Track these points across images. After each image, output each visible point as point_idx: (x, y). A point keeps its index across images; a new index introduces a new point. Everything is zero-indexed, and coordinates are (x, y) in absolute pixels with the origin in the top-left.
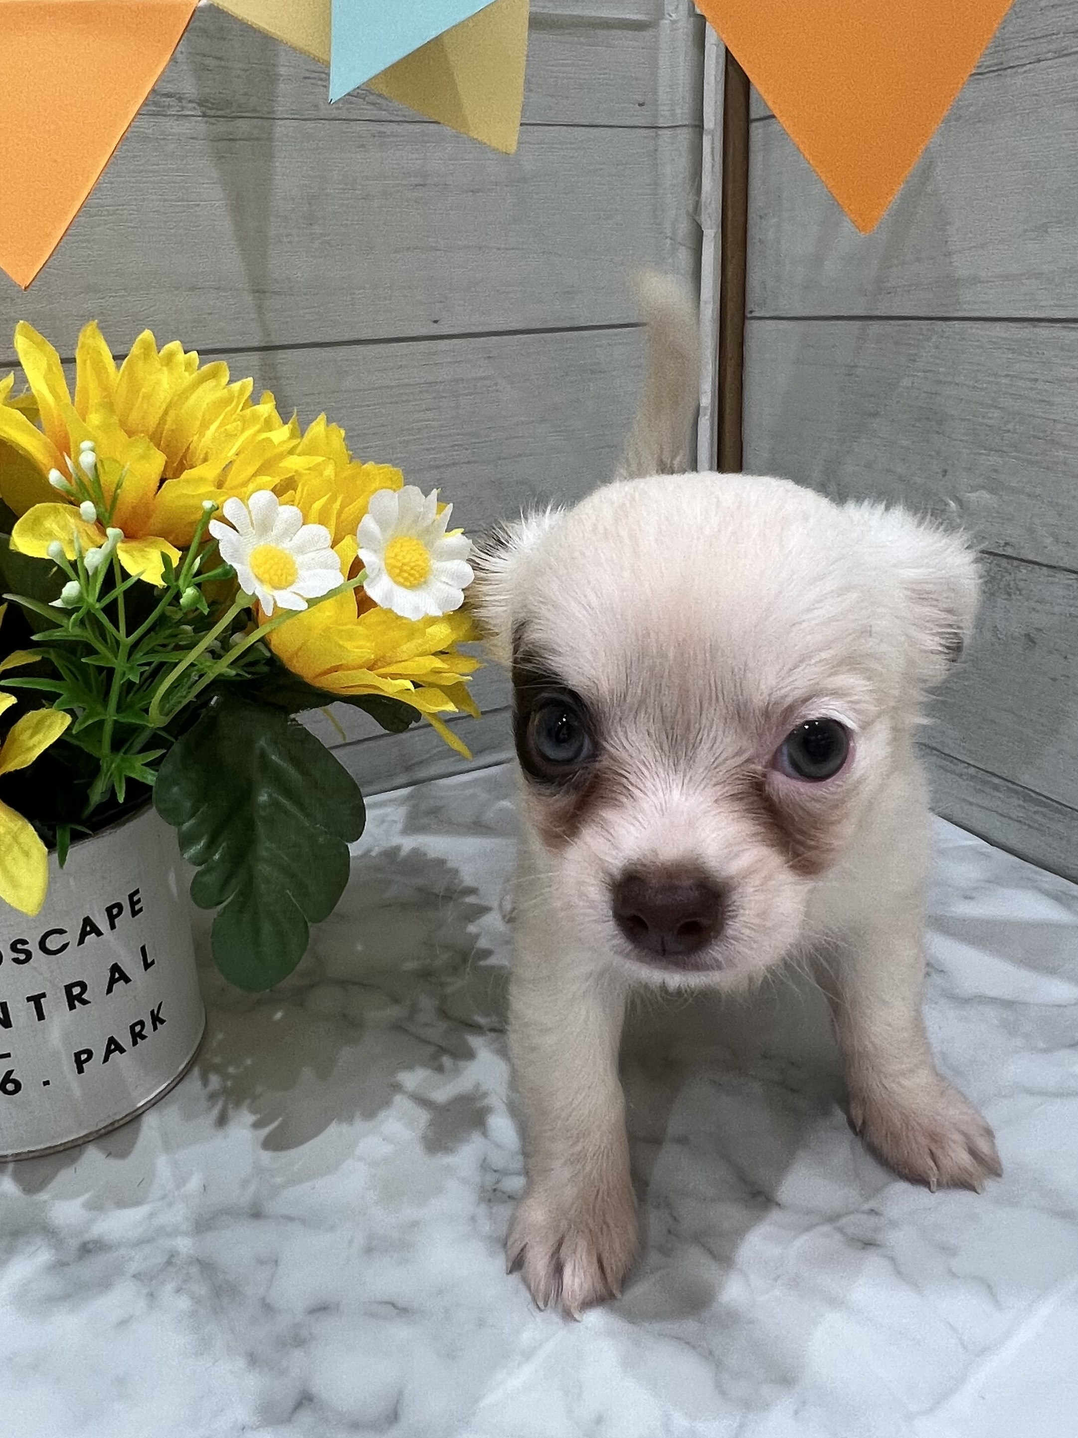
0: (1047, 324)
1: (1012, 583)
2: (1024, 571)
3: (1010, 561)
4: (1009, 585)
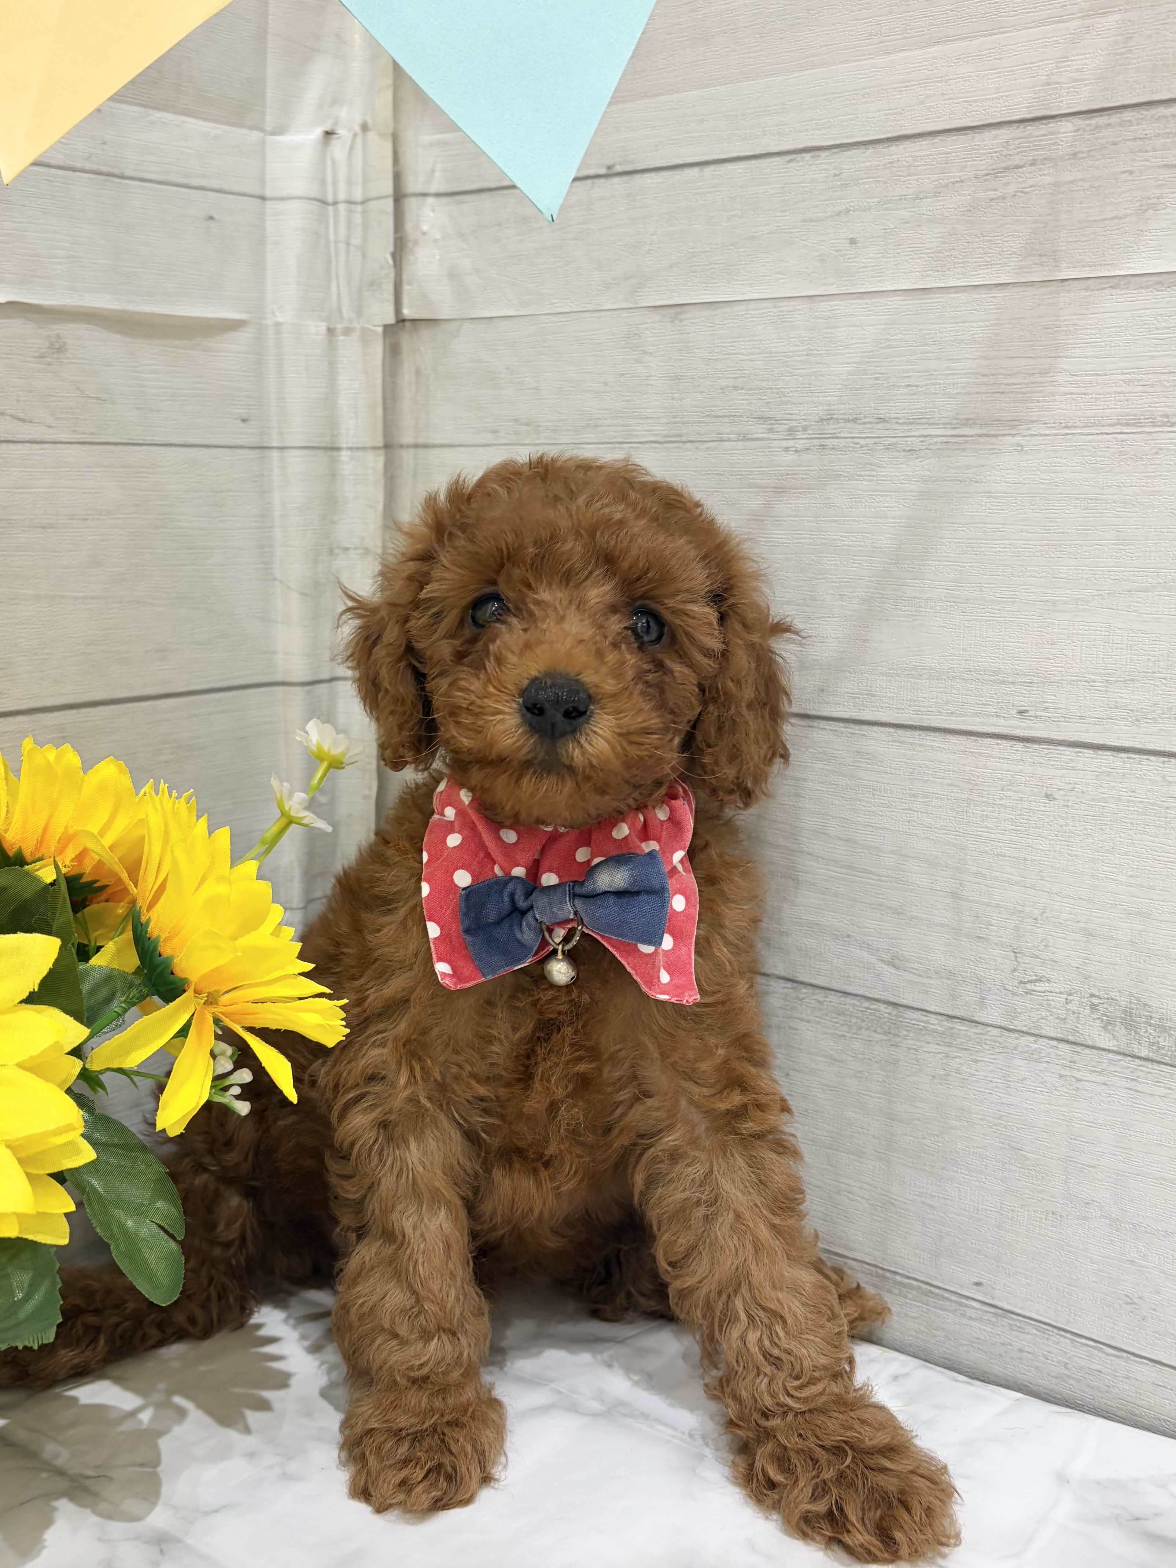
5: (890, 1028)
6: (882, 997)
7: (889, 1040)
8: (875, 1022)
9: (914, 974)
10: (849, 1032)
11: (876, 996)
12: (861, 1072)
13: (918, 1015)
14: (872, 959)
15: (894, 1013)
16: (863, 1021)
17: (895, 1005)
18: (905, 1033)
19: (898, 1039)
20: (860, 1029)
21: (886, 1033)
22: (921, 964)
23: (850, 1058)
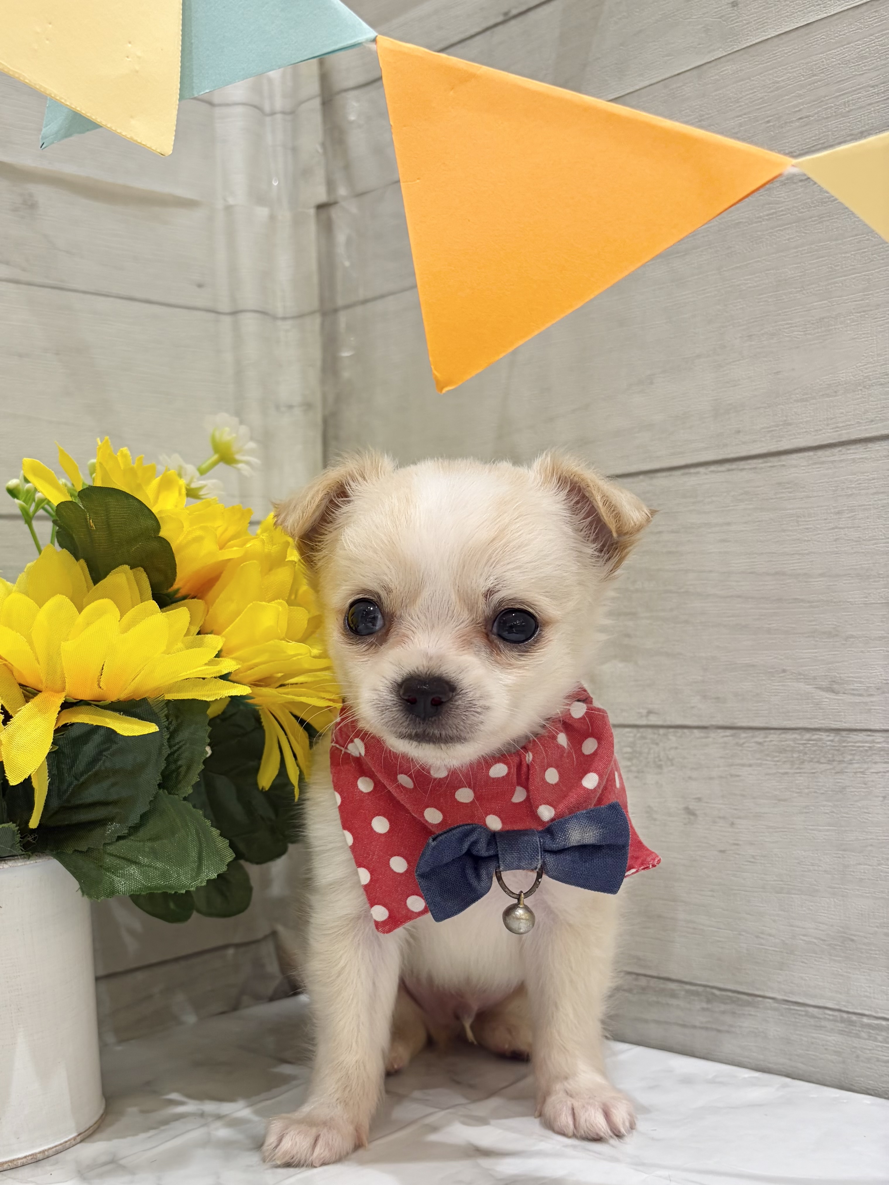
0: (664, 474)
1: (662, 754)
2: (672, 738)
3: (656, 731)
4: (659, 756)
5: (833, 755)
6: (823, 726)
7: (834, 769)
8: (818, 752)
9: (854, 695)
10: (791, 769)
11: (817, 726)
12: (806, 807)
13: (862, 736)
14: (809, 688)
15: (837, 739)
16: (806, 754)
17: (837, 730)
18: (850, 757)
19: (844, 765)
20: (803, 762)
21: (830, 762)
22: (861, 682)
23: (795, 795)
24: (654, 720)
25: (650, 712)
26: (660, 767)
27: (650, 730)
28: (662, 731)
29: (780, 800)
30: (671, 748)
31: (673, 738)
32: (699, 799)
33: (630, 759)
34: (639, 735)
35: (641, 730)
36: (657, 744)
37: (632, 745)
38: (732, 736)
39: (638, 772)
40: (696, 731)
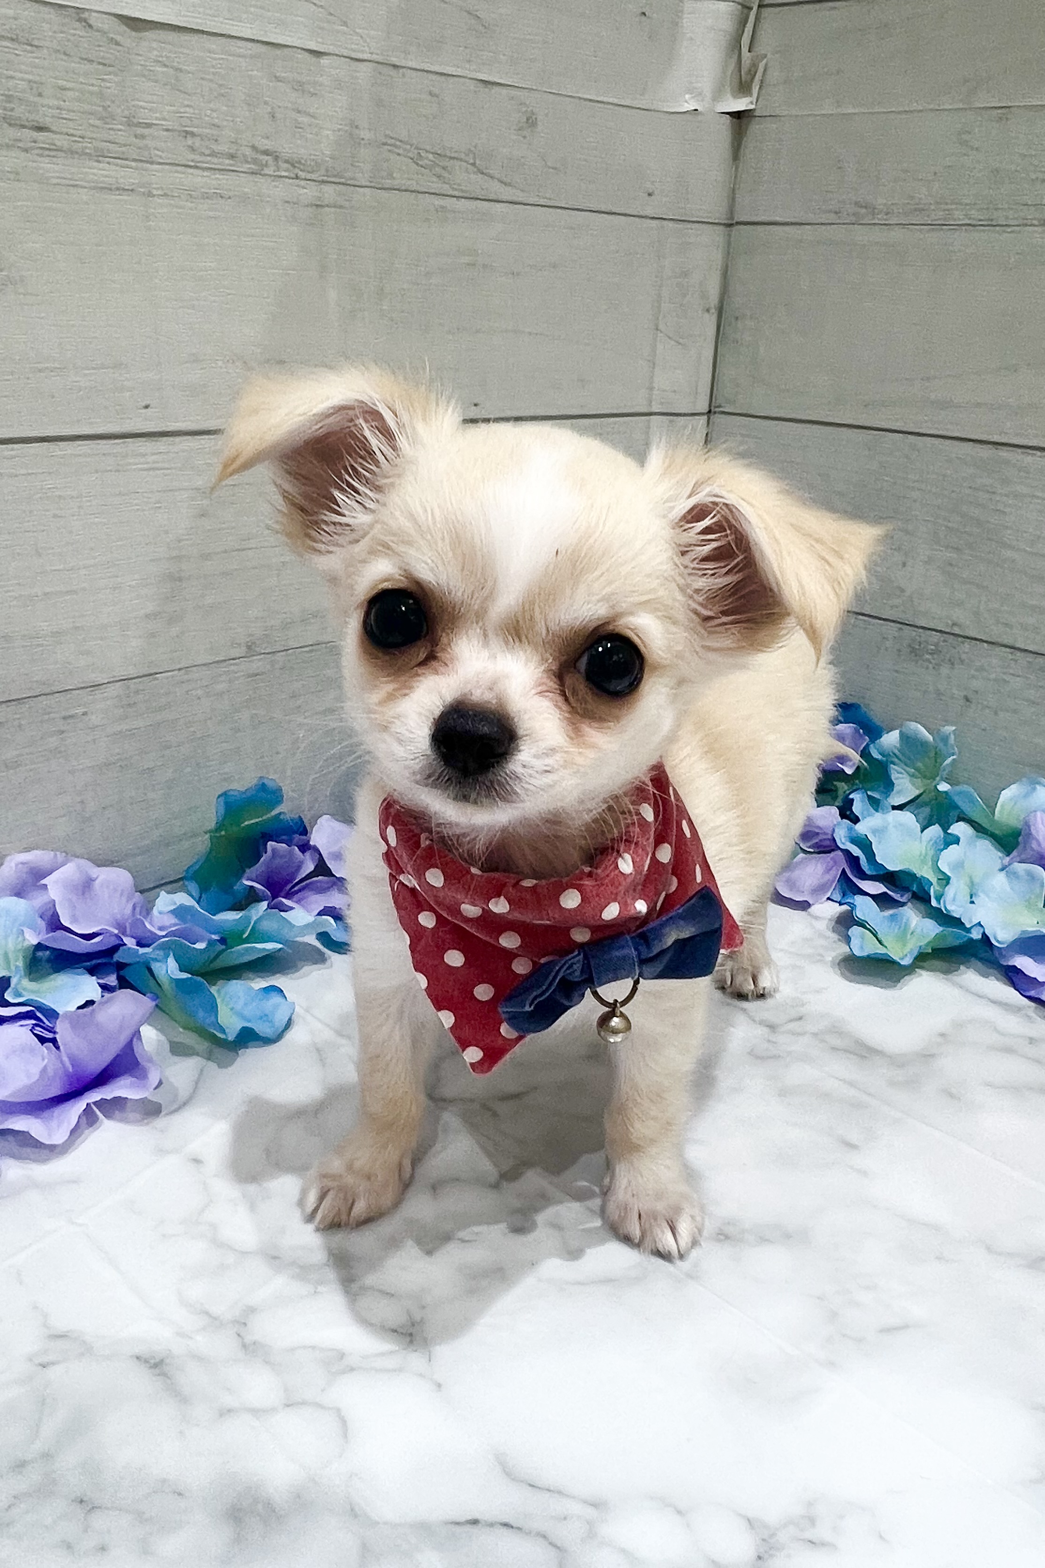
24: (956, 630)
25: (954, 624)
26: (953, 664)
27: (952, 637)
28: (960, 639)
29: (1034, 703)
30: (964, 653)
31: (967, 646)
32: (977, 692)
33: (930, 654)
34: (942, 639)
35: (945, 635)
36: (955, 648)
37: (936, 645)
38: (1011, 653)
39: (936, 664)
40: (985, 645)
